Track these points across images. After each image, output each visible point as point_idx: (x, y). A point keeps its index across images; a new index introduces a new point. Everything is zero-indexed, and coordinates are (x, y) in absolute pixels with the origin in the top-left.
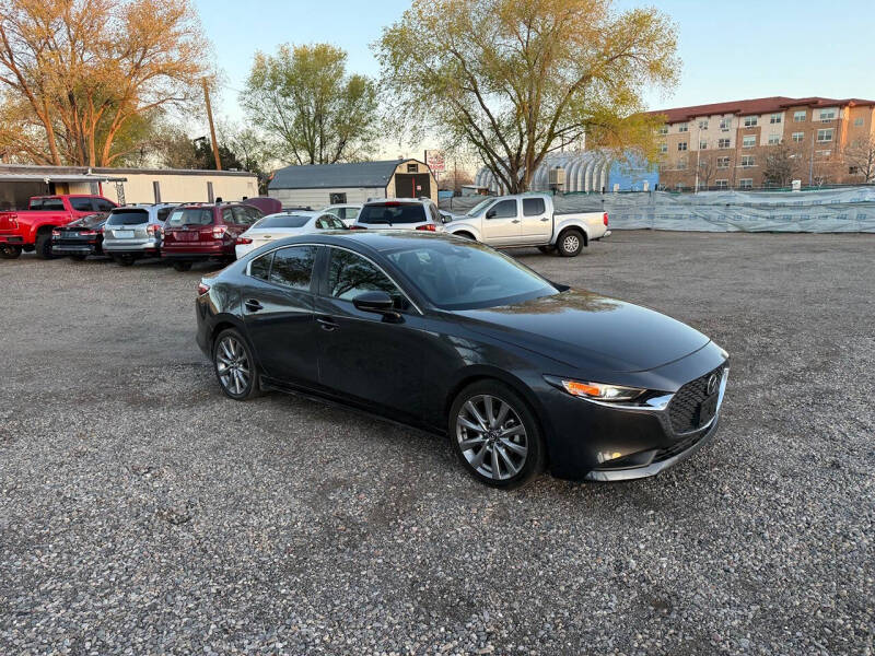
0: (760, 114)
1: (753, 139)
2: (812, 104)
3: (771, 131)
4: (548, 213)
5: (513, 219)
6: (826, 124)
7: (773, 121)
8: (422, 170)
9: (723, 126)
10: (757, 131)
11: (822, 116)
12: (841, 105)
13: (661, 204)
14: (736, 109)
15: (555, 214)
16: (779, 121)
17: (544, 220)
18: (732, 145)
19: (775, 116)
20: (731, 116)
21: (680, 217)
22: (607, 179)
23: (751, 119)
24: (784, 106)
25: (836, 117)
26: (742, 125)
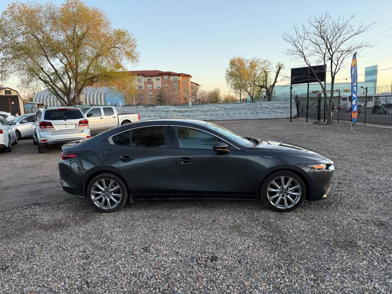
0: (152, 76)
1: (151, 86)
2: (169, 74)
3: (157, 83)
4: (116, 114)
5: (100, 117)
6: (175, 82)
7: (157, 80)
8: (13, 94)
9: (139, 80)
10: (152, 83)
11: (174, 79)
12: (179, 75)
13: (142, 111)
14: (143, 73)
15: (118, 114)
16: (159, 80)
17: (114, 117)
18: (144, 88)
19: (158, 78)
20: (141, 76)
21: (150, 116)
22: (105, 100)
23: (149, 78)
24: (160, 74)
25: (178, 80)
26: (146, 80)
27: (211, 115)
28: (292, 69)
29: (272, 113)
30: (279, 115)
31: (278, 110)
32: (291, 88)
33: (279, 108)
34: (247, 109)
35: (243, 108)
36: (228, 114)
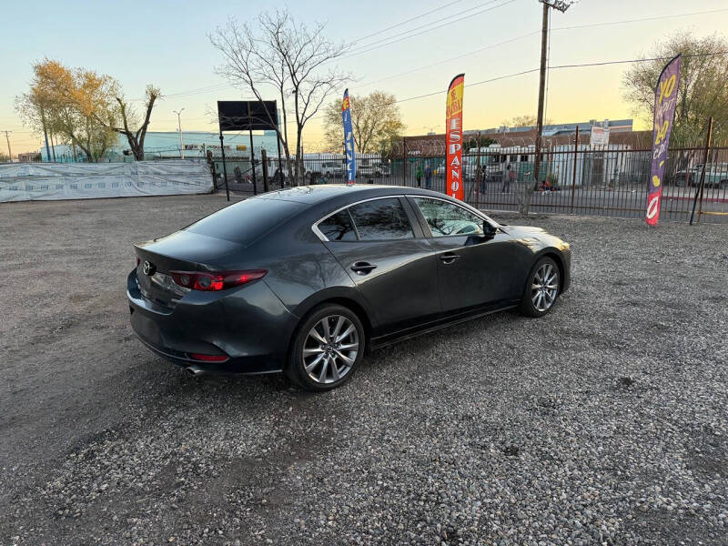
27: (29, 188)
28: (219, 103)
29: (168, 184)
30: (182, 189)
31: (179, 179)
32: (221, 138)
33: (181, 174)
34: (118, 176)
35: (107, 174)
36: (75, 187)
